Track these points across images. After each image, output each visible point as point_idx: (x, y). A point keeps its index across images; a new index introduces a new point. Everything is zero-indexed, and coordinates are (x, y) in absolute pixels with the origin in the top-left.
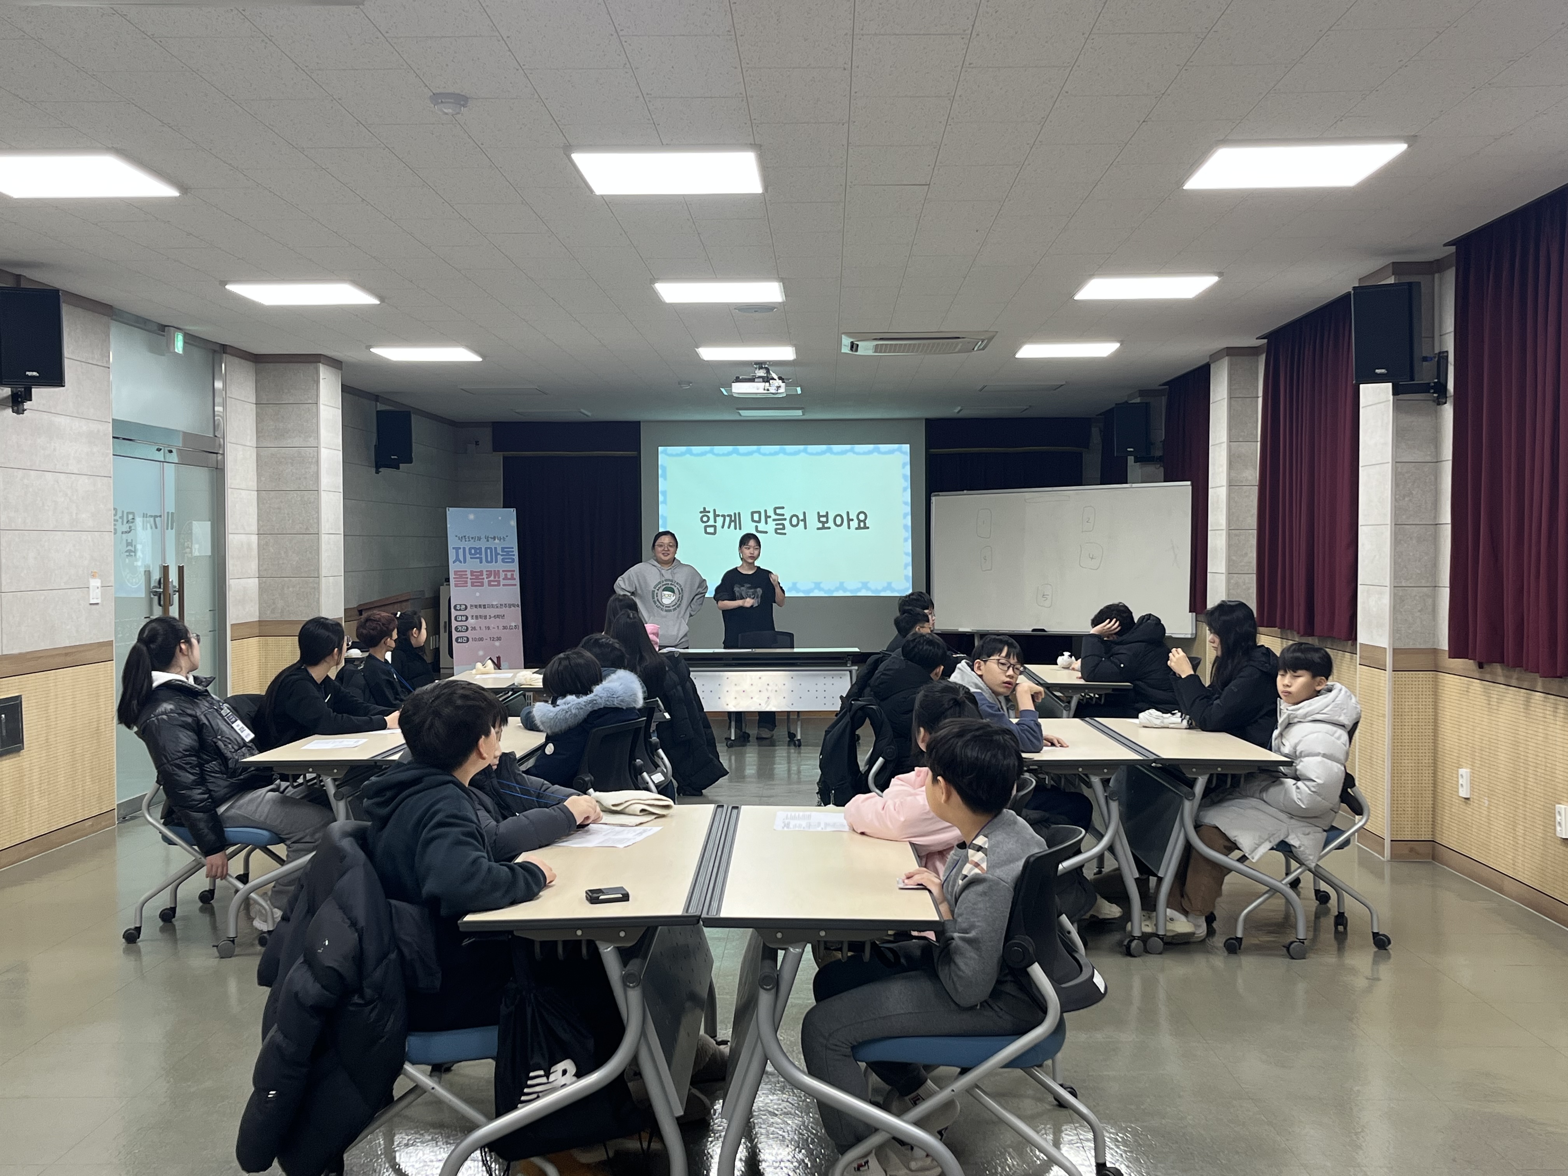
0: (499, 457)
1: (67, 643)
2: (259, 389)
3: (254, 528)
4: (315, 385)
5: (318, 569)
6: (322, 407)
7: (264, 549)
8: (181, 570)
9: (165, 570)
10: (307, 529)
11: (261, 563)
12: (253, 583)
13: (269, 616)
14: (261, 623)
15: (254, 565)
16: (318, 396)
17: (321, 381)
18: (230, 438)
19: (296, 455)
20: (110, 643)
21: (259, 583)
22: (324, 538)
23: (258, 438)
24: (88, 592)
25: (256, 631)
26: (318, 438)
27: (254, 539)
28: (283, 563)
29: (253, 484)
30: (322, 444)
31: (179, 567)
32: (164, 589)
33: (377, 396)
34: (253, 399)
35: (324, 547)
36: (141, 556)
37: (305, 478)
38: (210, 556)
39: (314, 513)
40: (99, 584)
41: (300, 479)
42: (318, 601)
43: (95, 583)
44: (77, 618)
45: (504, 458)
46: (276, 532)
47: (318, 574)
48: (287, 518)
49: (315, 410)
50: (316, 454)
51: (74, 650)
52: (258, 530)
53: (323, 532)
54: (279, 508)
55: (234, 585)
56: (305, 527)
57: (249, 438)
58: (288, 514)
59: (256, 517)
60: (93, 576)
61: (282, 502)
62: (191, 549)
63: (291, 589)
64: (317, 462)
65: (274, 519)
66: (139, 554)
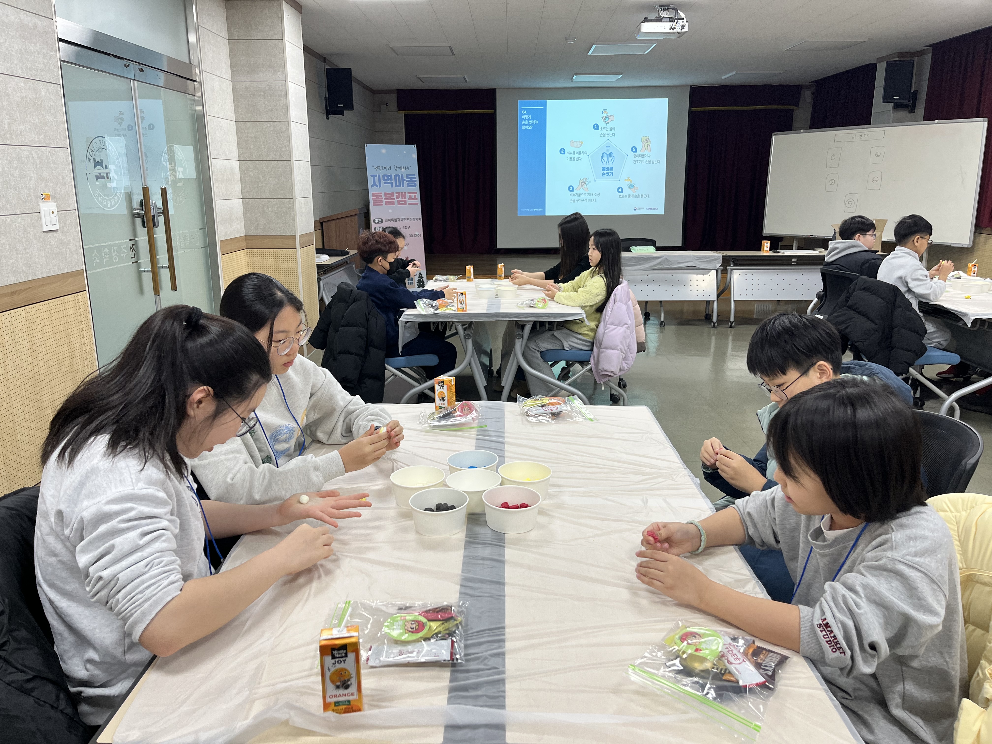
0: (401, 115)
1: (12, 280)
2: (230, 25)
3: (235, 155)
4: (280, 22)
5: (292, 191)
6: (287, 44)
7: (245, 174)
8: (164, 191)
9: (146, 191)
10: (281, 155)
11: (243, 186)
12: (238, 204)
13: (253, 232)
14: (247, 238)
15: (237, 188)
16: (282, 33)
17: (285, 19)
18: (204, 67)
19: (267, 88)
20: (79, 273)
21: (244, 204)
22: (295, 164)
23: (233, 72)
24: (40, 217)
25: (243, 244)
26: (285, 72)
27: (236, 165)
28: (262, 186)
29: (232, 115)
30: (289, 79)
31: (162, 189)
32: (145, 211)
33: (325, 58)
34: (225, 34)
35: (296, 172)
36: (116, 177)
37: (277, 110)
38: (196, 179)
39: (285, 141)
40: (54, 209)
41: (272, 111)
42: (294, 219)
43: (48, 207)
44: (25, 249)
45: (406, 115)
46: (254, 158)
47: (292, 195)
48: (263, 146)
49: (281, 46)
50: (284, 87)
51: (25, 287)
52: (239, 156)
53: (294, 159)
54: (255, 137)
55: (219, 206)
56: (279, 154)
57: (224, 71)
58: (263, 143)
59: (236, 144)
60: (46, 198)
61: (257, 132)
62: (175, 172)
63: (270, 209)
64: (286, 95)
65: (252, 147)
66: (112, 175)
